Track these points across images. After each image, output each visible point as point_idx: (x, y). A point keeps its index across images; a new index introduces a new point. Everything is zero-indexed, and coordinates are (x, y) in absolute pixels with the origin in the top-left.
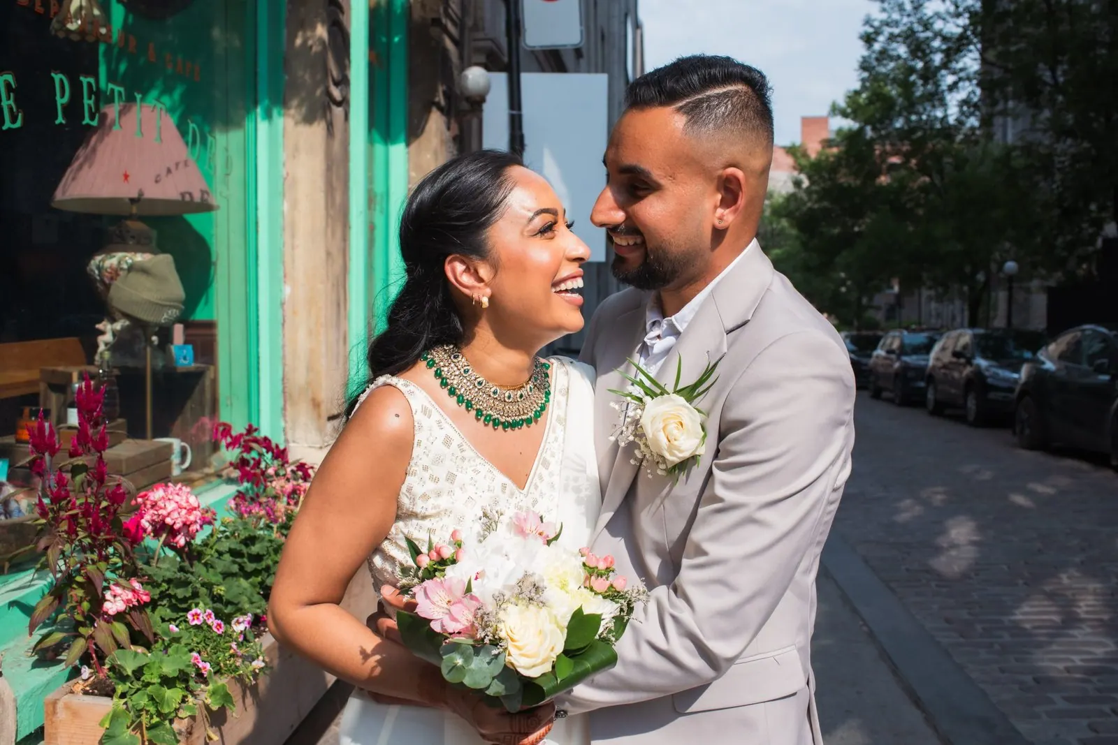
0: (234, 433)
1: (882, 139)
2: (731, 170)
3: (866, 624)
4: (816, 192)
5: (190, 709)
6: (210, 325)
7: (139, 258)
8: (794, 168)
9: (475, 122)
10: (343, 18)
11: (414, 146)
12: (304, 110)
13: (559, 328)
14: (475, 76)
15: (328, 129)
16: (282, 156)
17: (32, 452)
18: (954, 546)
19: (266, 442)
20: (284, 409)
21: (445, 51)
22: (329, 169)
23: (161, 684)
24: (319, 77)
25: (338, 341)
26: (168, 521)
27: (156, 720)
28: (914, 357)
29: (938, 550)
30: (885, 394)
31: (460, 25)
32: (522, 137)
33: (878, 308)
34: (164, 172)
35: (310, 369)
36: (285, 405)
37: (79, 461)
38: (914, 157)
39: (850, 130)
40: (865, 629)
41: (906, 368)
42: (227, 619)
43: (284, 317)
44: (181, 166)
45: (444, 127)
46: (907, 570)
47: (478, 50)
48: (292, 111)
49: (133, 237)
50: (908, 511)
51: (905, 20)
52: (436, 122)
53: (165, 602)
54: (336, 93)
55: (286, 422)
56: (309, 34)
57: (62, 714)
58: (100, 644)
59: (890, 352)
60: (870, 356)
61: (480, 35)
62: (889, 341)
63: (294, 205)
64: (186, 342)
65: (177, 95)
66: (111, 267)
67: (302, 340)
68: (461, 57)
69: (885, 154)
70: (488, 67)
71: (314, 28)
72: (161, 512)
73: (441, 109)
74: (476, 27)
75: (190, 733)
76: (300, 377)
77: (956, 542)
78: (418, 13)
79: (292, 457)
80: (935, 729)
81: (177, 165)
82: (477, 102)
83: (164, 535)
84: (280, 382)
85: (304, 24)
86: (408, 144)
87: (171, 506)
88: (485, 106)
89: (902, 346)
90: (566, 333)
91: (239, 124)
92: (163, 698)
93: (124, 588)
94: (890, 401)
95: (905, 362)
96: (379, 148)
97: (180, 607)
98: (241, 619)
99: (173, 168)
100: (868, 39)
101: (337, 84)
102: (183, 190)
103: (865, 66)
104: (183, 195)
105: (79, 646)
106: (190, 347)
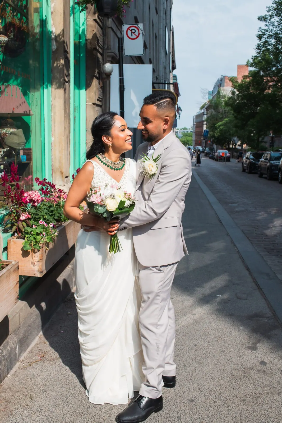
0: (40, 181)
1: (266, 76)
2: (166, 118)
3: (237, 249)
4: (241, 96)
5: (43, 241)
6: (30, 149)
7: (11, 130)
8: (233, 87)
9: (108, 82)
10: (68, 56)
11: (88, 90)
12: (57, 85)
13: (127, 149)
14: (108, 66)
15: (65, 91)
16: (51, 99)
17: (2, 181)
18: (274, 227)
19: (49, 183)
20: (52, 174)
21: (98, 58)
22: (65, 102)
23: (36, 235)
24: (62, 75)
25: (68, 154)
26: (33, 199)
27: (35, 243)
28: (275, 161)
29: (269, 228)
30: (264, 176)
31: (103, 48)
32: (124, 86)
33: (266, 142)
34: (19, 105)
35: (60, 162)
36: (52, 173)
37: (13, 183)
38: (279, 83)
39: (254, 71)
40: (237, 250)
41: (272, 165)
42: (48, 224)
43: (52, 147)
44: (23, 103)
45: (98, 84)
46: (256, 234)
47: (109, 56)
48: (54, 86)
49: (9, 124)
50: (262, 215)
51: (275, 29)
52: (95, 82)
53: (33, 219)
54: (66, 79)
55: (53, 178)
56: (58, 62)
57: (12, 243)
58: (20, 227)
59: (266, 159)
60: (259, 161)
61: (110, 51)
62: (266, 155)
63: (55, 113)
64: (24, 155)
65: (19, 81)
66: (4, 133)
67: (57, 154)
68: (103, 59)
69: (268, 81)
70: (112, 62)
71: (60, 61)
72: (31, 197)
73: (97, 78)
74: (108, 48)
75: (42, 247)
76: (57, 165)
77: (275, 225)
78: (89, 46)
79: (57, 187)
80: (252, 276)
81: (22, 103)
82: (108, 75)
83: (32, 203)
84: (51, 166)
85: (57, 59)
86: (86, 90)
87: (34, 195)
88: (111, 76)
89: (271, 157)
90: (128, 150)
91: (38, 90)
92: (37, 238)
93: (25, 214)
94: (266, 178)
95: (272, 163)
96: (77, 91)
97: (37, 220)
98: (51, 224)
99: (21, 104)
100: (260, 37)
101: (66, 76)
102: (25, 110)
103: (258, 47)
104: (24, 112)
105: (14, 228)
106: (25, 156)
